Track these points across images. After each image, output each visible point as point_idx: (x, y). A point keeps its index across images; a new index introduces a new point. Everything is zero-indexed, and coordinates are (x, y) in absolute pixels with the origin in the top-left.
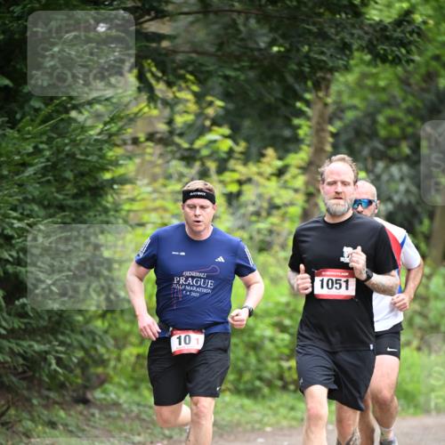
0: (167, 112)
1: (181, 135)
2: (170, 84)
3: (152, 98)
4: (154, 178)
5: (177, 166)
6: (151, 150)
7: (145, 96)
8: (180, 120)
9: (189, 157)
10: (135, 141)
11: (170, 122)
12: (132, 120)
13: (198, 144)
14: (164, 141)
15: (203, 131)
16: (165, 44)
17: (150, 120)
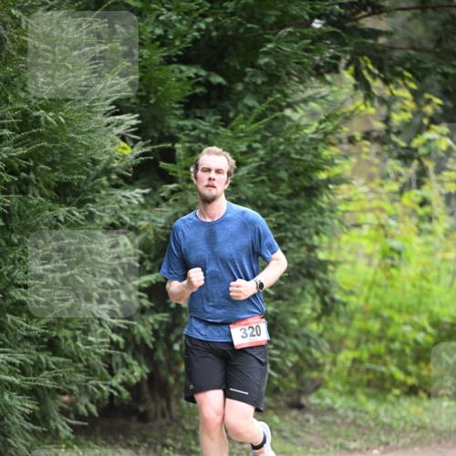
0: (384, 110)
1: (398, 133)
2: (386, 82)
3: (369, 96)
4: (371, 178)
5: (394, 165)
6: (368, 148)
7: (361, 94)
8: (397, 119)
9: (407, 156)
10: (351, 140)
11: (387, 120)
12: (347, 118)
13: (417, 142)
14: (381, 140)
15: (420, 129)
16: (382, 40)
17: (366, 118)
